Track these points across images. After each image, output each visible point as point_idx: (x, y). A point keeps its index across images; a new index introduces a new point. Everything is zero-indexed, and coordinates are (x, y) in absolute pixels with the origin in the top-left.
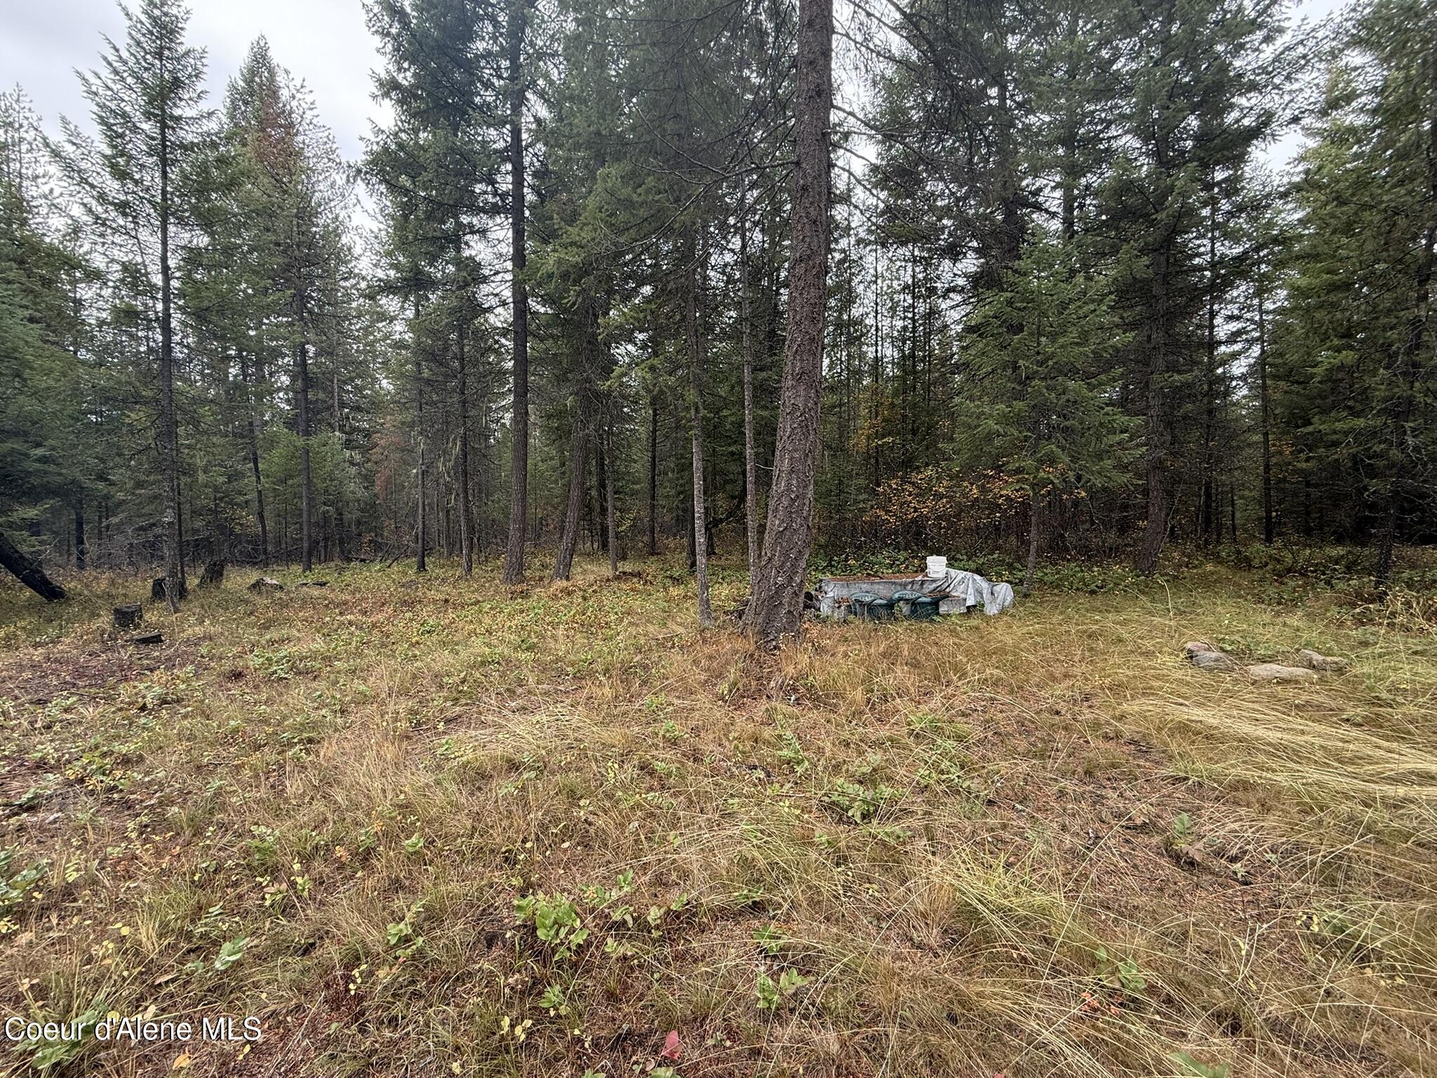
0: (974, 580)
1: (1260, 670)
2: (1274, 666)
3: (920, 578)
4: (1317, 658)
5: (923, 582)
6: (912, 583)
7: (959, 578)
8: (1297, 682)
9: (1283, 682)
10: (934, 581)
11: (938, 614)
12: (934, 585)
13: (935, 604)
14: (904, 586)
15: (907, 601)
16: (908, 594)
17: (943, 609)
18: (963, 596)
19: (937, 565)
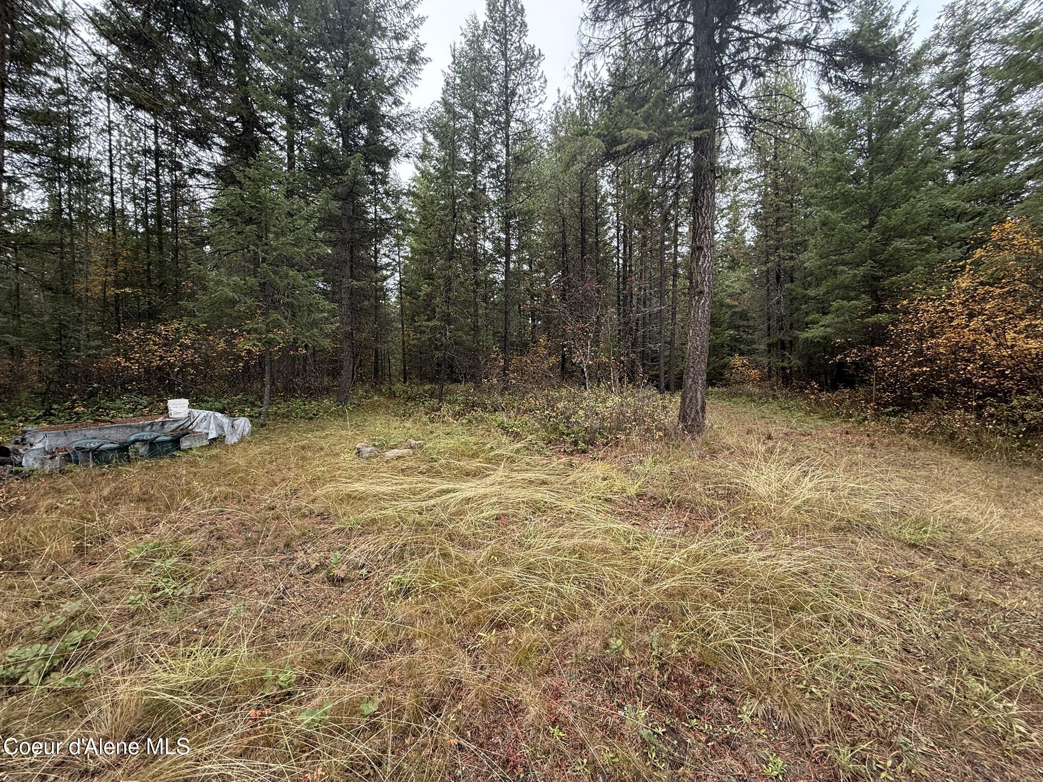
0: (215, 417)
1: (391, 454)
2: (396, 450)
3: (161, 419)
4: (413, 442)
5: (163, 423)
6: (152, 424)
7: (201, 416)
8: (404, 457)
9: (399, 458)
10: (176, 421)
11: (179, 449)
12: (176, 425)
13: (176, 442)
14: (143, 428)
15: (144, 441)
16: (147, 435)
17: (185, 444)
18: (206, 431)
19: (179, 407)
